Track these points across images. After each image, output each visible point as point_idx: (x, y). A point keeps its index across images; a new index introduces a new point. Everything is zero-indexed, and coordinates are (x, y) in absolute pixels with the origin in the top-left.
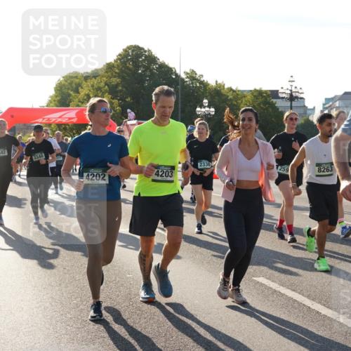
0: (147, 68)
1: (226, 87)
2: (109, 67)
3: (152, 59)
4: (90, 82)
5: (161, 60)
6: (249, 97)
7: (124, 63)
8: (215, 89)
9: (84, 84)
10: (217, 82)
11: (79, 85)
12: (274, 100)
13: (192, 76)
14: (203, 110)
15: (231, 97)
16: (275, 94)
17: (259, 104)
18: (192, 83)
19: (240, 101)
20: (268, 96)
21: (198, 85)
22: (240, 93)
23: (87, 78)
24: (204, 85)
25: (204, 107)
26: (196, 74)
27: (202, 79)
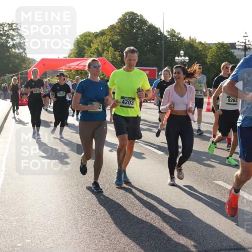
0: (140, 28)
1: (197, 41)
2: (112, 28)
3: (143, 22)
4: (99, 39)
5: (150, 23)
6: (214, 48)
7: (123, 25)
8: (189, 43)
9: (95, 41)
10: (190, 38)
11: (91, 41)
12: (233, 51)
13: (172, 33)
14: (180, 58)
15: (200, 49)
16: (233, 46)
17: (221, 54)
18: (172, 39)
19: (207, 52)
20: (228, 47)
21: (177, 40)
22: (207, 45)
23: (96, 35)
24: (181, 40)
25: (181, 56)
26: (175, 32)
27: (179, 36)
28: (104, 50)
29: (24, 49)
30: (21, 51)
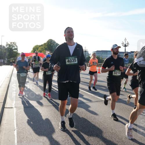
0: (53, 44)
2: (45, 44)
3: (55, 42)
5: (57, 43)
7: (48, 43)
9: (39, 48)
23: (40, 46)
28: (42, 51)
29: (17, 50)
30: (17, 51)
